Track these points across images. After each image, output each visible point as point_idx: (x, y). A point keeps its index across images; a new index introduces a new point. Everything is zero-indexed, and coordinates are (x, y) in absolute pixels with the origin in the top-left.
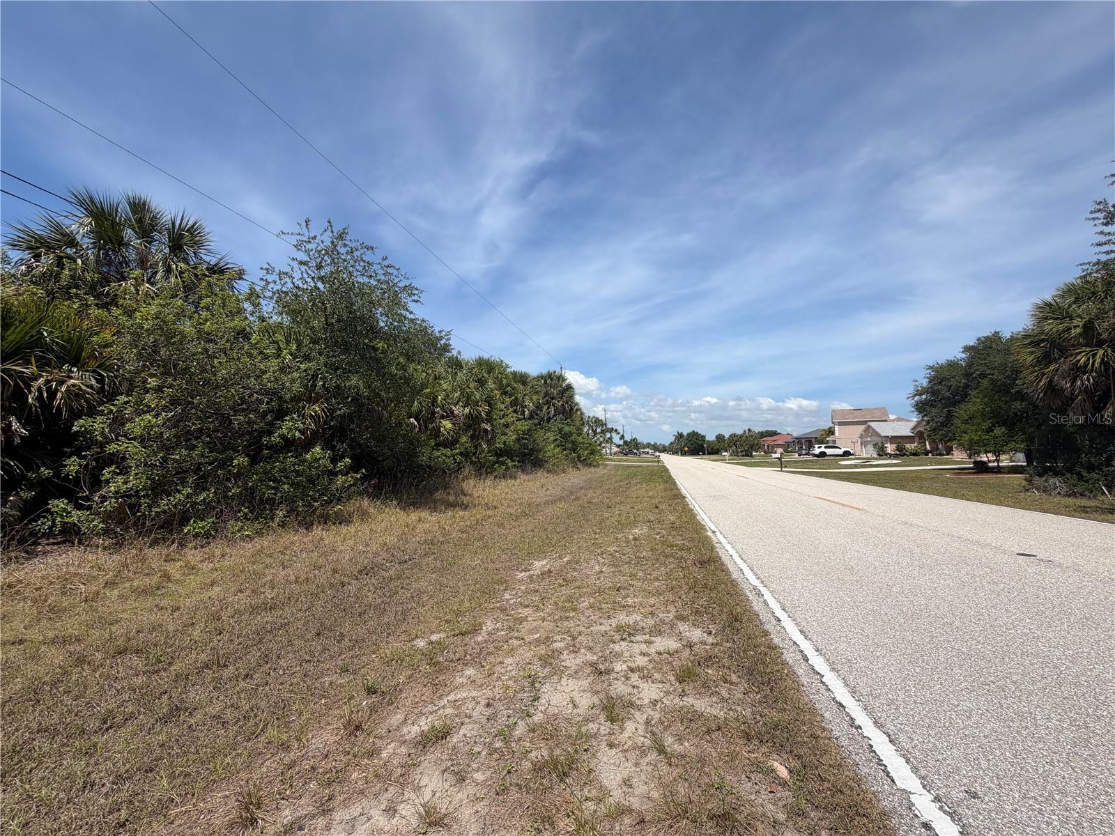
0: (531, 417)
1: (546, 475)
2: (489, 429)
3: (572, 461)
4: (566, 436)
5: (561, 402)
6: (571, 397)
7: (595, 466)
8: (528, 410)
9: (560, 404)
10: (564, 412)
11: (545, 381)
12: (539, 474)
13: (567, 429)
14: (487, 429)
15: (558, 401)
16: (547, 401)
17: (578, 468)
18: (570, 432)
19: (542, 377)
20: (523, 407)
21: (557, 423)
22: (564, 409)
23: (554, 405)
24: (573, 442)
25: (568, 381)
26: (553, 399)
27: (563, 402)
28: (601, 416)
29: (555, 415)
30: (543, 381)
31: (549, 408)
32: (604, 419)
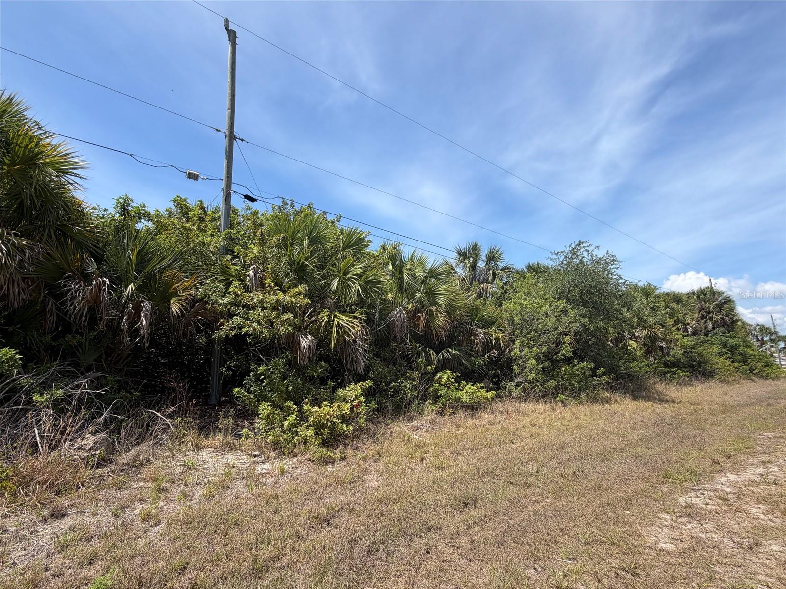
0: (694, 334)
1: (720, 385)
2: (664, 346)
3: (744, 373)
4: (733, 349)
5: (720, 316)
6: (732, 309)
7: (773, 379)
8: (691, 327)
9: (719, 317)
10: (724, 324)
11: (698, 297)
12: (712, 384)
13: (732, 341)
14: (662, 346)
15: (716, 315)
16: (703, 315)
17: (751, 380)
18: (736, 344)
19: (693, 293)
20: (684, 324)
21: (719, 335)
22: (724, 322)
23: (711, 319)
24: (740, 354)
25: (724, 295)
26: (709, 313)
27: (723, 315)
28: (768, 324)
29: (714, 329)
30: (695, 297)
31: (706, 322)
32: (772, 327)
